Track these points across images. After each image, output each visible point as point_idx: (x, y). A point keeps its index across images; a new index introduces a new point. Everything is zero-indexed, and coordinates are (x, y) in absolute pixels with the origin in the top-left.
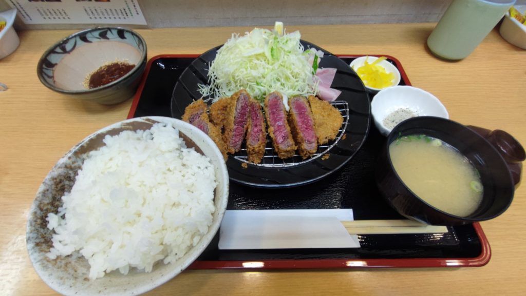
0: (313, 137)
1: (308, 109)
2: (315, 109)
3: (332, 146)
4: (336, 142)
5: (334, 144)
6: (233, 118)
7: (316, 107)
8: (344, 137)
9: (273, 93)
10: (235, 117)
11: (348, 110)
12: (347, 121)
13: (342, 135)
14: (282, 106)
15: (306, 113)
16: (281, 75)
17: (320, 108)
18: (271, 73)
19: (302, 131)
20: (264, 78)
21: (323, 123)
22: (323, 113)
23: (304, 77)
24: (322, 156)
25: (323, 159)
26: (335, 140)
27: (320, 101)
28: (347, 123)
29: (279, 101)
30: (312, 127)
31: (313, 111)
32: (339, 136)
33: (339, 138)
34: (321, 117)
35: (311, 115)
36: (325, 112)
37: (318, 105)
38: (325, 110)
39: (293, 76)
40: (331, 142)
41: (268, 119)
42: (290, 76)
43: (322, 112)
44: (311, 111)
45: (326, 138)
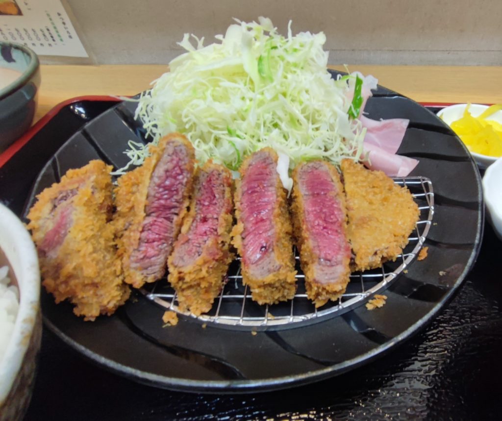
0: (339, 249)
1: (337, 186)
2: (352, 186)
3: (393, 276)
4: (404, 266)
5: (398, 271)
6: (144, 198)
7: (356, 183)
8: (424, 255)
9: (262, 150)
10: (148, 197)
11: (432, 194)
12: (430, 218)
13: (417, 248)
14: (275, 176)
15: (331, 194)
16: (280, 113)
17: (365, 184)
18: (259, 111)
19: (313, 234)
20: (244, 119)
21: (370, 218)
22: (370, 196)
23: (332, 121)
24: (366, 300)
25: (370, 307)
26: (400, 261)
27: (366, 172)
28: (429, 222)
29: (271, 166)
30: (341, 226)
31: (347, 189)
32: (411, 251)
33: (412, 256)
34: (366, 204)
35: (341, 200)
36: (375, 193)
37: (361, 178)
38: (376, 190)
39: (307, 118)
40: (389, 265)
41: (238, 205)
42: (301, 117)
43: (367, 193)
44: (344, 192)
45: (376, 253)
